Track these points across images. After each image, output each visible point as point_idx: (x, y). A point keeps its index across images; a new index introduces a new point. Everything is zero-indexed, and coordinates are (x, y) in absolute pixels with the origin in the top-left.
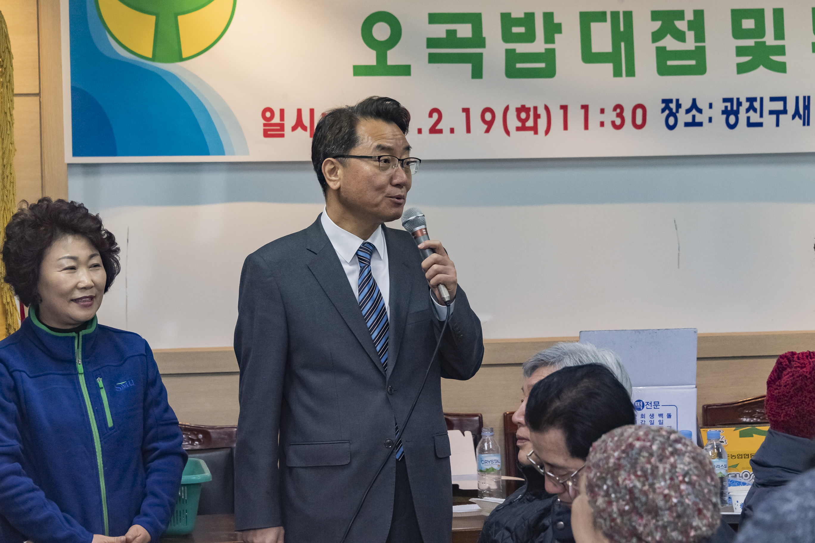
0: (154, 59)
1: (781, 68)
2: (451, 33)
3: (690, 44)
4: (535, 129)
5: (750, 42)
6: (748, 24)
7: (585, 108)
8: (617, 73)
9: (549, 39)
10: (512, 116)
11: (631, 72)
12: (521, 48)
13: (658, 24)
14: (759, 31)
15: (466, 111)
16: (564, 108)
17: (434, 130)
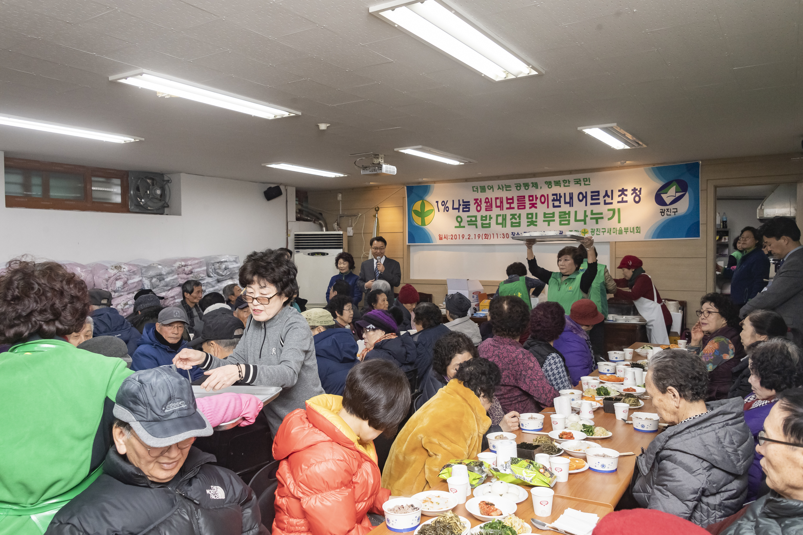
0: (421, 225)
1: (536, 225)
2: (471, 219)
3: (518, 221)
4: (488, 238)
5: (530, 220)
6: (530, 216)
7: (497, 234)
8: (503, 227)
9: (490, 220)
10: (483, 235)
11: (505, 227)
12: (484, 222)
13: (511, 217)
14: (532, 218)
15: (475, 235)
16: (493, 234)
17: (469, 239)
